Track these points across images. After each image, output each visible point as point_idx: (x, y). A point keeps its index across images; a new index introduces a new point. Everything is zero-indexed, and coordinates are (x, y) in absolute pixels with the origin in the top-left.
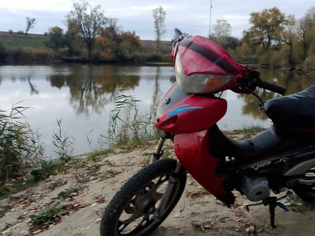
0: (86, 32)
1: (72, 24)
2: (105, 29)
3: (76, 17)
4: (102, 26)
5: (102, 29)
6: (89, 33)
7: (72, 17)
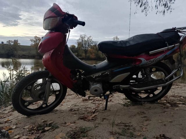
0: (84, 47)
1: (79, 44)
2: (92, 46)
3: (81, 41)
4: (91, 44)
5: (91, 46)
6: (86, 47)
7: (79, 41)
